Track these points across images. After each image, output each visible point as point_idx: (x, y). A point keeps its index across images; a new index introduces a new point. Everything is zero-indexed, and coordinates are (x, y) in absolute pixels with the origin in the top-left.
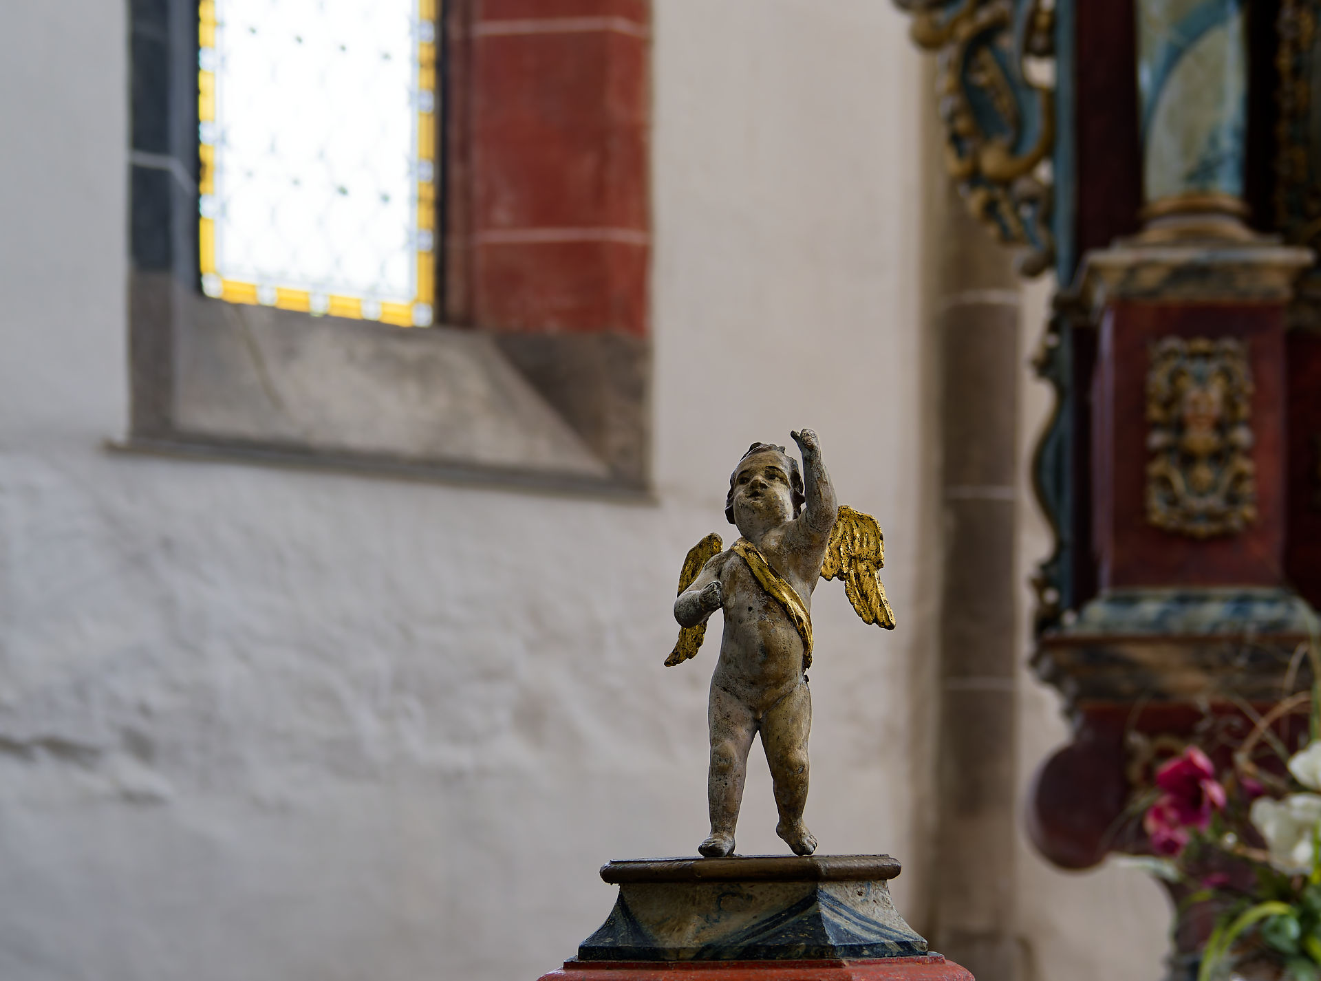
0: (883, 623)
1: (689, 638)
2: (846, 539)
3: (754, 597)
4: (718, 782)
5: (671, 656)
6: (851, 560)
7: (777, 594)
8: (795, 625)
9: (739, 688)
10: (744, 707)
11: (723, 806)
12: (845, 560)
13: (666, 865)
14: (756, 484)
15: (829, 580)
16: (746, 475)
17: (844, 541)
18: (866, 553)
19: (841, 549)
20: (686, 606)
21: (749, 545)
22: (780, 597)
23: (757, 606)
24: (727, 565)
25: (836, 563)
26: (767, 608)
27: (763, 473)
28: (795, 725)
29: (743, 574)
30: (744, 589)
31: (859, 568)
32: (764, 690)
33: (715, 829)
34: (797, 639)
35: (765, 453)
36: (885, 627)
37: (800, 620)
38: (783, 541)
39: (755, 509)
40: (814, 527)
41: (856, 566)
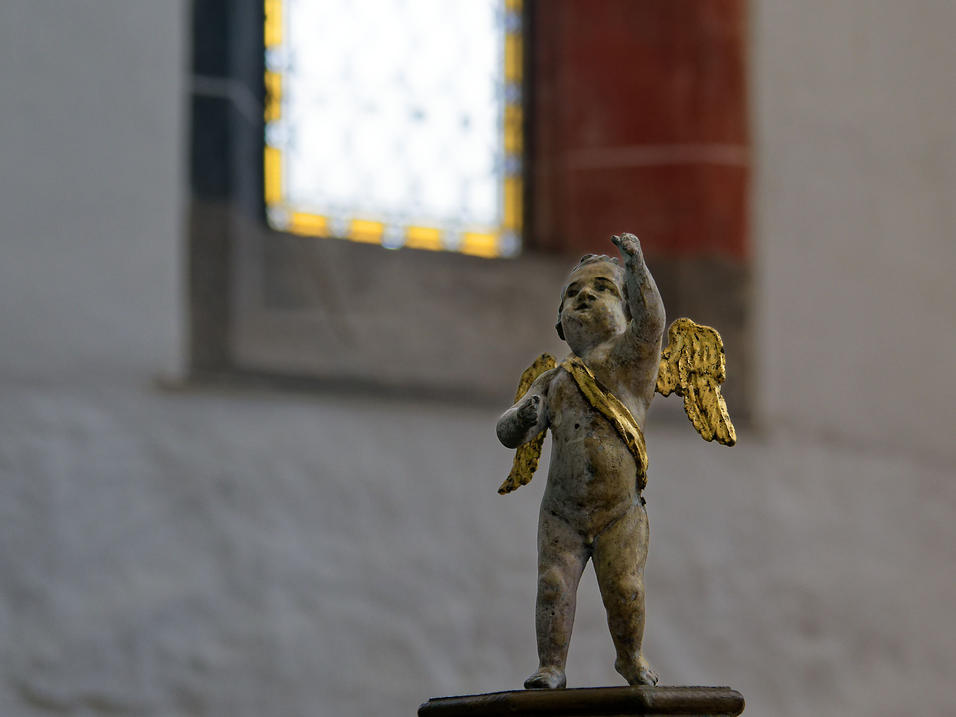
0: (723, 440)
1: (523, 462)
2: (685, 352)
3: (581, 413)
4: (545, 612)
5: (505, 483)
6: (690, 374)
7: (604, 410)
8: (625, 442)
9: (567, 511)
10: (573, 532)
11: (551, 638)
12: (684, 375)
13: (481, 699)
14: (583, 297)
15: (666, 396)
16: (575, 288)
17: (683, 355)
18: (706, 367)
19: (680, 364)
20: (507, 424)
21: (577, 360)
22: (607, 413)
23: (584, 423)
24: (554, 382)
25: (674, 378)
26: (594, 424)
27: (592, 284)
28: (628, 550)
29: (570, 390)
30: (571, 406)
31: (699, 383)
32: (593, 512)
33: (543, 663)
34: (628, 457)
35: (595, 265)
36: (726, 444)
37: (631, 437)
38: (612, 354)
39: (581, 322)
40: (641, 337)
41: (696, 381)
